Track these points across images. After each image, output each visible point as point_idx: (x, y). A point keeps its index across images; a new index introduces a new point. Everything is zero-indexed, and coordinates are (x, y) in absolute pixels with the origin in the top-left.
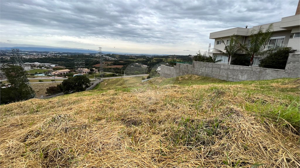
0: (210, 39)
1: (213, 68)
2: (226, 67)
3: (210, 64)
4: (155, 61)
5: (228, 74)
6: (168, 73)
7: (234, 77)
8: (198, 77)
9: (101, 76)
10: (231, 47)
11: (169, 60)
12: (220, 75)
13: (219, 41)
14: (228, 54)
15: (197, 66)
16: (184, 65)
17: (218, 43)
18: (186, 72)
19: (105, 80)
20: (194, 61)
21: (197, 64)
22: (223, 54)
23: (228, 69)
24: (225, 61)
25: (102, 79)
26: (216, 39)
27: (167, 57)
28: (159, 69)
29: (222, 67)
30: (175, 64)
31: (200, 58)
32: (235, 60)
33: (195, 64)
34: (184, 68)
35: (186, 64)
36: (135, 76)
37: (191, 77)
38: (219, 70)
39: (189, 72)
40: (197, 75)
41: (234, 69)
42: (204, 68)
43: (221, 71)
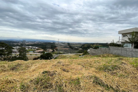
0: (119, 34)
1: (122, 50)
2: (131, 50)
3: (120, 48)
4: (86, 46)
5: (132, 54)
6: (94, 52)
7: (137, 56)
8: (113, 55)
9: (58, 54)
10: (133, 38)
11: (95, 46)
12: (127, 55)
13: (124, 35)
14: (131, 42)
15: (112, 49)
16: (103, 49)
17: (124, 36)
18: (105, 52)
19: (60, 56)
20: (110, 46)
21: (111, 48)
22: (128, 42)
23: (132, 51)
24: (130, 46)
25: (58, 55)
26: (122, 34)
27: (93, 44)
28: (89, 50)
29: (128, 50)
30: (98, 48)
31: (113, 45)
32: (136, 46)
33: (110, 48)
34: (104, 50)
35: (105, 48)
36: (75, 54)
37: (108, 55)
38: (126, 51)
39: (107, 52)
40: (112, 54)
41: (136, 51)
42: (116, 50)
43: (128, 52)
